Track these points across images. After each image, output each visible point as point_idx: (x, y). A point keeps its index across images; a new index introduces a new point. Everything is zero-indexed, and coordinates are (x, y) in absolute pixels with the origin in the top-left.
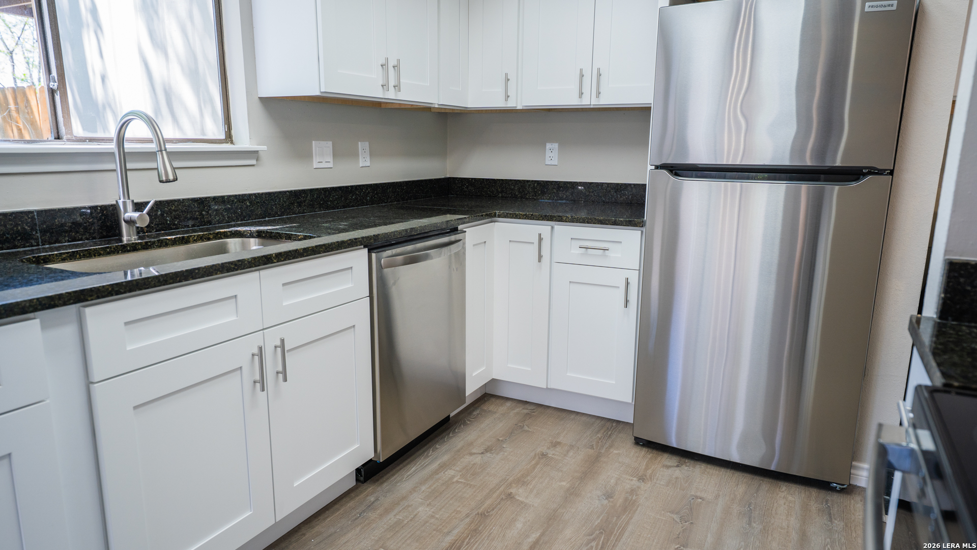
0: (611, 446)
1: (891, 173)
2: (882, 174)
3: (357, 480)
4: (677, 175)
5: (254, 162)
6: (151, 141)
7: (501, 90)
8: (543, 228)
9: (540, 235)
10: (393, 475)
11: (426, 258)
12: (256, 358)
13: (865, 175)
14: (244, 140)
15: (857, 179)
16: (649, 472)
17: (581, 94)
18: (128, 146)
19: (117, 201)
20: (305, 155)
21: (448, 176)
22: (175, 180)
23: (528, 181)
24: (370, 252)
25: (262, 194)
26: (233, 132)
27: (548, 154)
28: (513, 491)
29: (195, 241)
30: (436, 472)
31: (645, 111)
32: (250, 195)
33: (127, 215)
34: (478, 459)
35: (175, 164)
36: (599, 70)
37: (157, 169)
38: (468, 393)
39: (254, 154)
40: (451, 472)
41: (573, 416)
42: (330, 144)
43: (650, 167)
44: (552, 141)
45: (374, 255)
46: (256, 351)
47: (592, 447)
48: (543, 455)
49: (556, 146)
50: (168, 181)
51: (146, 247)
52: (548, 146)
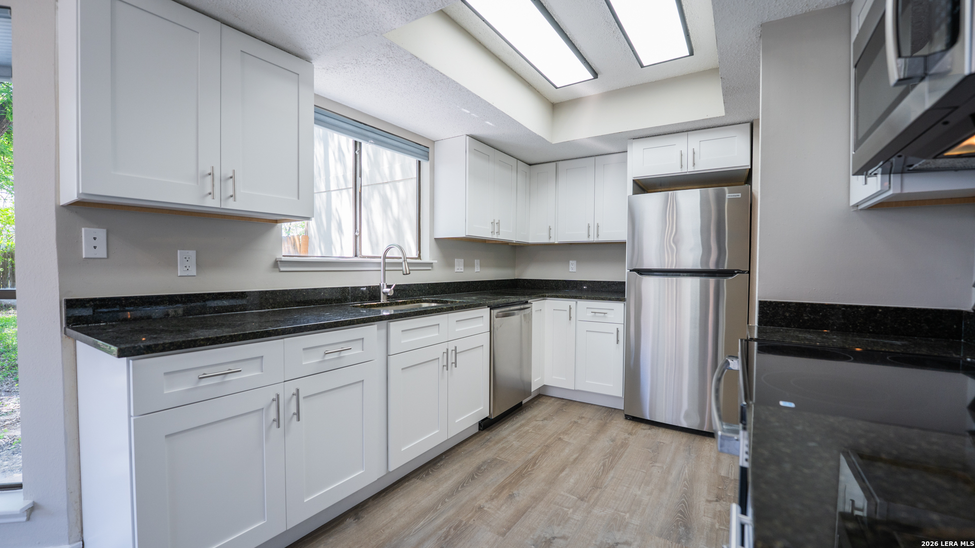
0: (612, 419)
1: (749, 272)
2: (744, 273)
3: (479, 429)
4: (641, 274)
5: (430, 268)
6: (401, 258)
7: (546, 234)
8: (572, 303)
9: (570, 306)
10: (497, 428)
11: (513, 315)
12: (445, 354)
13: (736, 274)
14: (426, 257)
15: (732, 276)
16: (634, 431)
17: (589, 236)
18: (387, 260)
19: (380, 284)
20: (451, 265)
21: (516, 278)
22: (409, 273)
23: (560, 280)
24: (490, 309)
25: (434, 283)
26: (421, 254)
27: (571, 266)
28: (562, 437)
29: (409, 303)
30: (520, 427)
31: (623, 244)
32: (429, 284)
33: (384, 290)
34: (541, 423)
35: (411, 268)
36: (598, 224)
37: (402, 270)
38: (533, 389)
39: (430, 264)
40: (526, 428)
41: (589, 406)
42: (463, 260)
43: (627, 271)
44: (573, 259)
45: (492, 311)
46: (445, 351)
47: (602, 420)
48: (575, 422)
49: (574, 262)
50: (407, 274)
51: (391, 304)
52: (571, 262)
